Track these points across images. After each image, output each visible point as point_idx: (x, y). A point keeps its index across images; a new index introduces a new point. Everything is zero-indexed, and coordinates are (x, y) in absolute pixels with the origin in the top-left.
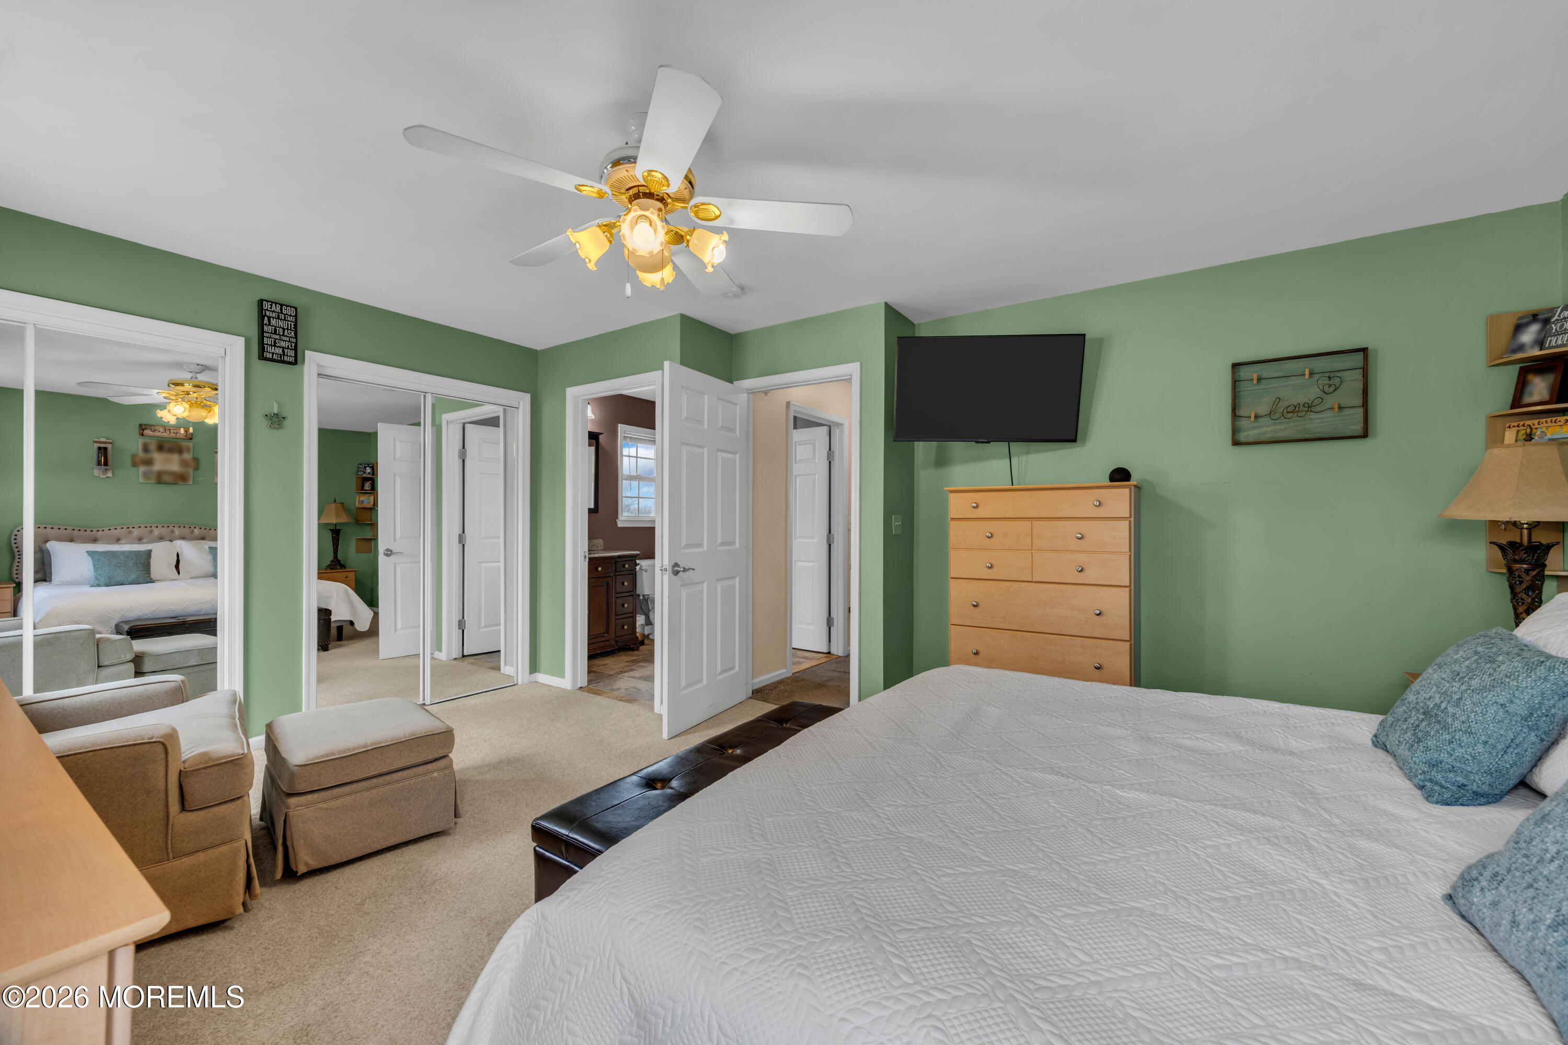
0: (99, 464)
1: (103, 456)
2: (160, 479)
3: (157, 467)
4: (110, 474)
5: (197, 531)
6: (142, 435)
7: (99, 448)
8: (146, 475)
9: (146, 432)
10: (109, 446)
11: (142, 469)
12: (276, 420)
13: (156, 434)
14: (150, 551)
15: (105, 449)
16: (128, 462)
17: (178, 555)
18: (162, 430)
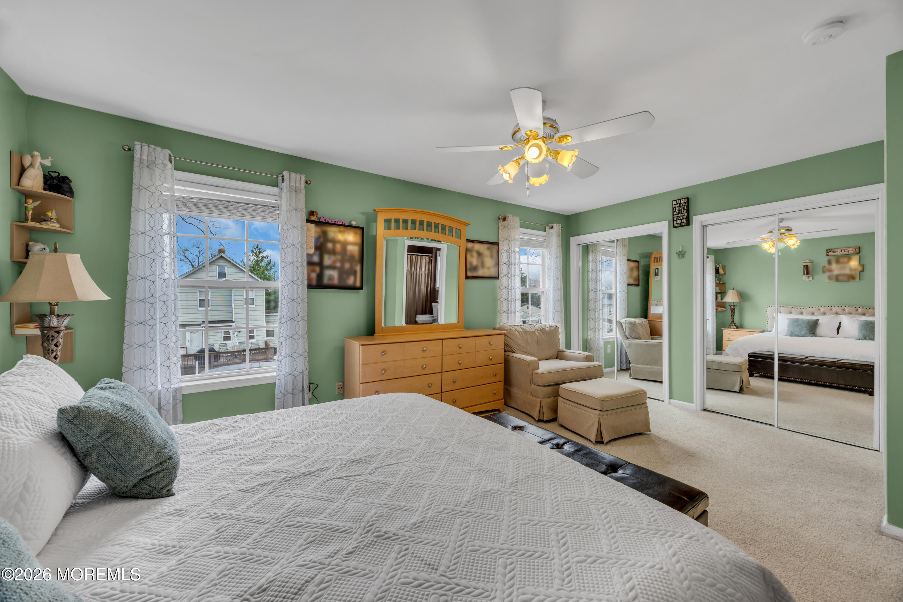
0: (804, 274)
1: (807, 270)
2: (837, 278)
3: (836, 272)
4: (811, 278)
5: (847, 310)
6: (828, 255)
7: (804, 266)
8: (830, 278)
9: (830, 253)
10: (810, 264)
11: (827, 274)
12: (682, 254)
13: (836, 253)
14: (818, 320)
15: (807, 266)
16: (821, 270)
17: (840, 323)
18: (839, 251)
